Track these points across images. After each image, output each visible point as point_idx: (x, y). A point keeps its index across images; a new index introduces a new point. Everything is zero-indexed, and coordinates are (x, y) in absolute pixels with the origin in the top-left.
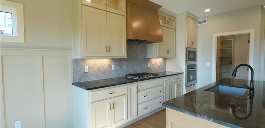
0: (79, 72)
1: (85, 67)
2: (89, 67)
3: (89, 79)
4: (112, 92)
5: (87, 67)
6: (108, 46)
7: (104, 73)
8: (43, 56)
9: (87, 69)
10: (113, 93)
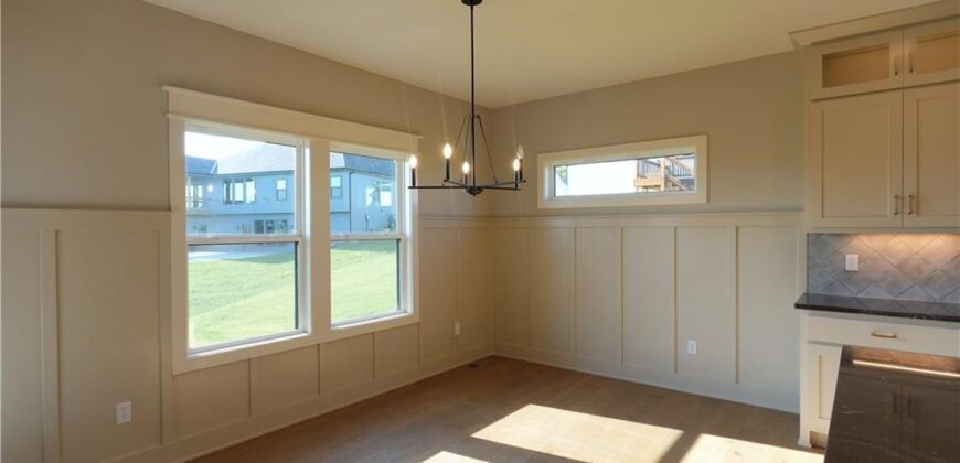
0: (828, 269)
1: (848, 256)
2: (859, 258)
3: (859, 292)
4: (891, 335)
5: (857, 256)
6: (906, 195)
7: (929, 282)
8: (737, 228)
9: (852, 262)
10: (894, 337)
